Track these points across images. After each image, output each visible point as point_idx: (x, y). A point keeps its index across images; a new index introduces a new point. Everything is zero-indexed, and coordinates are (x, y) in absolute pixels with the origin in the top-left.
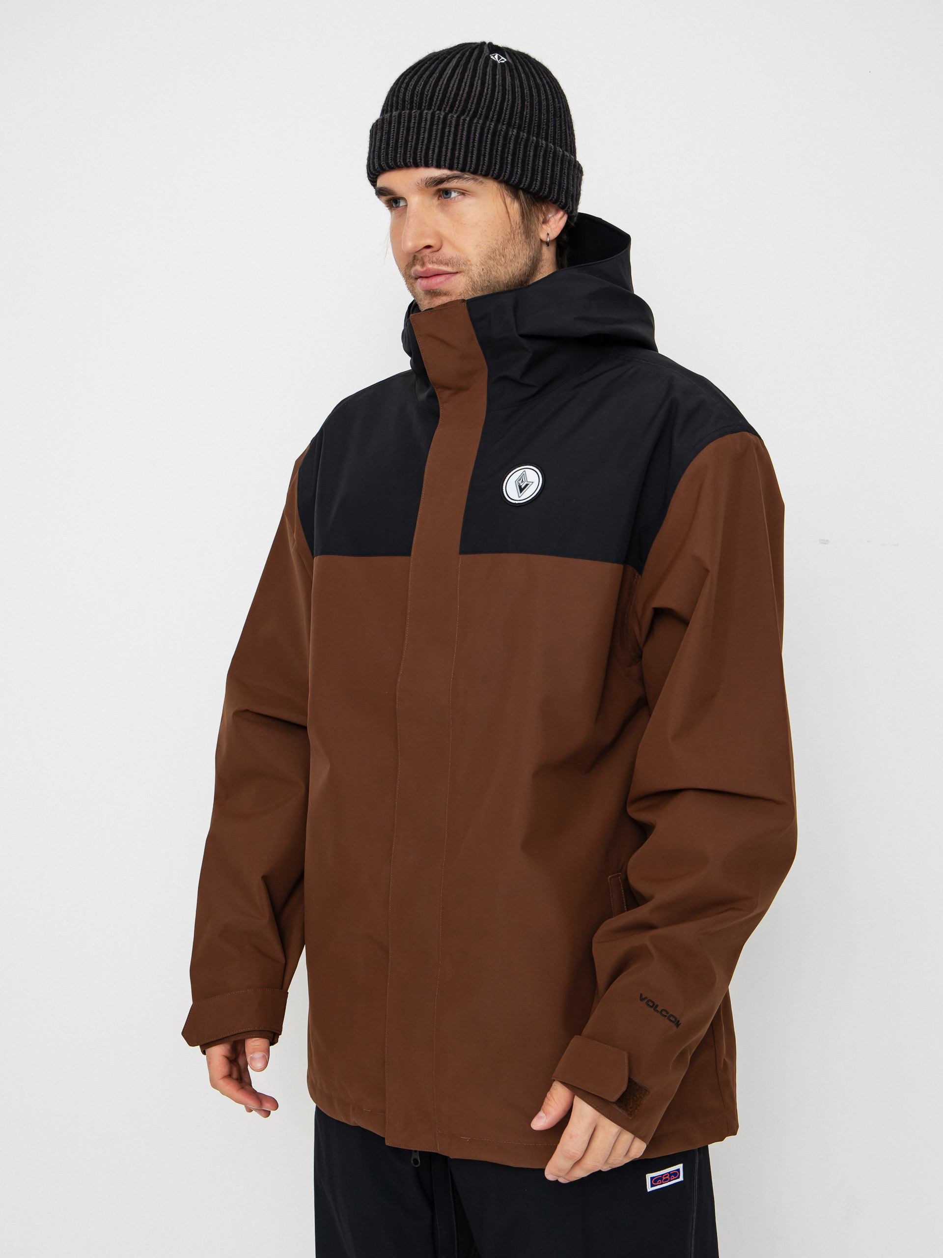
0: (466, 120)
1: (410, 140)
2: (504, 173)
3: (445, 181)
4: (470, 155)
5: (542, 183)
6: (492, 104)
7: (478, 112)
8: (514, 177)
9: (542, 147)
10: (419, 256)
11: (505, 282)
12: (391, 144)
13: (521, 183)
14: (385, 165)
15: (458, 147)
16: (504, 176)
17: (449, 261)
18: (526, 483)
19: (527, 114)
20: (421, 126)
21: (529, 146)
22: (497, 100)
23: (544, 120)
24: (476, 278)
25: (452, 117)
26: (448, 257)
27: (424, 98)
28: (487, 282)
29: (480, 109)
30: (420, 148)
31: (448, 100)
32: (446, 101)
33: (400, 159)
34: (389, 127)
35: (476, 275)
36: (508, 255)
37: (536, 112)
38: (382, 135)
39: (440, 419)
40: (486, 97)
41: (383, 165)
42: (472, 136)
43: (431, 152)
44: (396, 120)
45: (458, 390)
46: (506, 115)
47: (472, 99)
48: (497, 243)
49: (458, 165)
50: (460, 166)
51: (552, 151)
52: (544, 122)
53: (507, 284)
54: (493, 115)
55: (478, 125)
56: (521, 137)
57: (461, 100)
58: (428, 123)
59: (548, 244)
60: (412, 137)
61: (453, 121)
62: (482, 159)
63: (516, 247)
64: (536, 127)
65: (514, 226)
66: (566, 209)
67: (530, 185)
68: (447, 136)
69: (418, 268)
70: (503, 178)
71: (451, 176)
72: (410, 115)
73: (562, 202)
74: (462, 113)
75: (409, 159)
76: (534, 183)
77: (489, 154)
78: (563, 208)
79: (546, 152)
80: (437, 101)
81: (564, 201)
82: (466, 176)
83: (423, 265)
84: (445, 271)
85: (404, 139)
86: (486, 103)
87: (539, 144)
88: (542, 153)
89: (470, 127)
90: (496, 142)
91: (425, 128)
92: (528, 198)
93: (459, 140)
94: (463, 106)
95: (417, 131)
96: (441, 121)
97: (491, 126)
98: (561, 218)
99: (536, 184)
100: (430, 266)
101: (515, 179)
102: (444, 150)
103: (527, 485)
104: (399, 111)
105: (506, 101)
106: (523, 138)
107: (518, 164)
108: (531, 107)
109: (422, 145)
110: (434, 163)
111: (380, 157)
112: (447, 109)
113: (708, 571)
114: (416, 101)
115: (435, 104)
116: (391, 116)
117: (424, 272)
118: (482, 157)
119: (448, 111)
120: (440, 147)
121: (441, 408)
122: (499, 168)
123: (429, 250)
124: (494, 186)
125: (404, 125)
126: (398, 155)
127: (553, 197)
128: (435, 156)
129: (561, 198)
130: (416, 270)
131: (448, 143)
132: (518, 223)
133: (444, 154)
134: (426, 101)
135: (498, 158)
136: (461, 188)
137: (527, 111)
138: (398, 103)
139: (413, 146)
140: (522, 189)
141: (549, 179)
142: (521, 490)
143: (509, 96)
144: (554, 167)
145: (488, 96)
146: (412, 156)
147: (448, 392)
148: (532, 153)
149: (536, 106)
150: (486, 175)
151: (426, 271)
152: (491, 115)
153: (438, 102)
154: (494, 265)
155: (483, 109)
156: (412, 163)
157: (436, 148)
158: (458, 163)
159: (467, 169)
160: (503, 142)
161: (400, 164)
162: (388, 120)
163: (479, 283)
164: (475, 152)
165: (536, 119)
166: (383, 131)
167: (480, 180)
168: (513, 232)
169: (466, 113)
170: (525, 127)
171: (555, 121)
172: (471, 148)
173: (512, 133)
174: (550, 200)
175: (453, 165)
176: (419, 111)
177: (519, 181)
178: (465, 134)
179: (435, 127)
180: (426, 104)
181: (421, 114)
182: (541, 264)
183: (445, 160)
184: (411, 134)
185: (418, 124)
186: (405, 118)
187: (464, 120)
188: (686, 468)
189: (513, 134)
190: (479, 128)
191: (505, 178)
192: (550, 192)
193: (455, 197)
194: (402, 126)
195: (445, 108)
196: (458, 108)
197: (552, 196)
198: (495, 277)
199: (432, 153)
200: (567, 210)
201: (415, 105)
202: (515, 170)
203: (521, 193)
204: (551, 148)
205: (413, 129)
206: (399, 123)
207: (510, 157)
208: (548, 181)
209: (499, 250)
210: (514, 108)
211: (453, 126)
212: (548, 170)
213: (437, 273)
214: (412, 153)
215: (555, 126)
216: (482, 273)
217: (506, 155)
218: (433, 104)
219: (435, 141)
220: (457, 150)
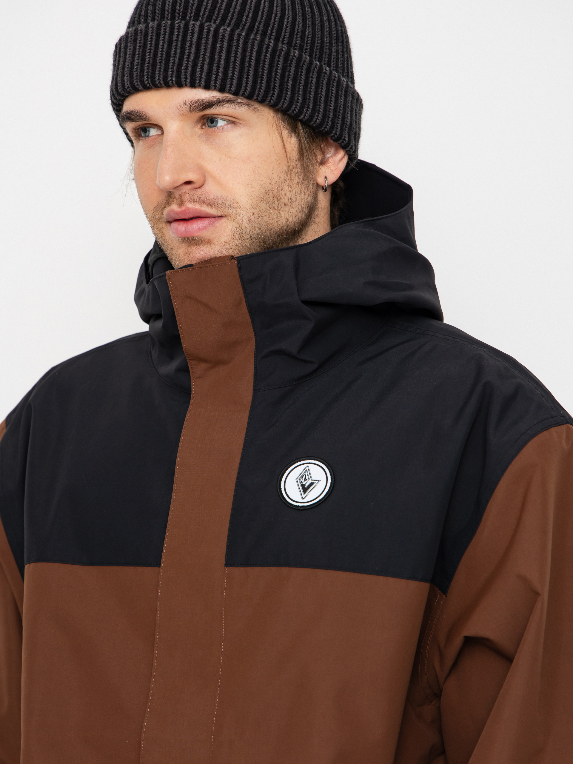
0: (242, 35)
1: (172, 55)
2: (283, 101)
3: (214, 105)
4: (245, 76)
5: (325, 116)
6: (271, 19)
7: (254, 27)
8: (294, 106)
9: (326, 73)
10: (177, 194)
11: (277, 229)
12: (147, 60)
13: (301, 114)
14: (139, 83)
15: (231, 66)
16: (283, 104)
17: (213, 201)
18: (310, 481)
19: (309, 35)
20: (186, 40)
21: (312, 71)
22: (276, 15)
23: (327, 43)
24: (245, 224)
25: (225, 30)
26: (212, 196)
27: (190, 8)
28: (257, 229)
29: (257, 24)
30: (185, 65)
31: (219, 12)
32: (216, 12)
33: (159, 76)
34: (144, 39)
35: (245, 220)
36: (282, 197)
37: (318, 34)
38: (135, 49)
39: (192, 398)
40: (264, 11)
41: (136, 84)
42: (248, 54)
43: (198, 70)
44: (154, 32)
45: (217, 363)
46: (286, 33)
47: (247, 12)
48: (271, 183)
49: (231, 87)
50: (234, 88)
51: (336, 79)
52: (327, 46)
53: (278, 231)
54: (272, 32)
55: (256, 41)
56: (304, 59)
57: (234, 12)
58: (196, 36)
59: (325, 189)
60: (175, 52)
61: (226, 35)
62: (259, 81)
63: (293, 189)
64: (318, 50)
65: (291, 164)
66: (348, 149)
67: (312, 116)
68: (219, 52)
69: (175, 207)
70: (282, 106)
71: (222, 99)
72: (172, 26)
73: (345, 140)
74: (237, 26)
75: (171, 77)
76: (316, 114)
77: (267, 77)
78: (344, 147)
79: (329, 80)
80: (205, 11)
81: (347, 139)
82: (239, 100)
83: (181, 203)
84: (207, 213)
85: (164, 53)
86: (263, 18)
87: (323, 70)
88: (325, 81)
89: (245, 43)
90: (276, 62)
91: (191, 41)
92: (307, 131)
93: (232, 58)
94: (237, 19)
95: (181, 45)
96: (211, 35)
97: (271, 44)
98: (341, 160)
99: (318, 116)
100: (190, 205)
101: (295, 109)
102: (215, 68)
103: (312, 484)
104: (156, 22)
105: (286, 17)
106: (305, 61)
107: (299, 91)
108: (312, 27)
109: (188, 61)
110: (203, 83)
111: (133, 74)
112: (218, 21)
113: (537, 594)
114: (179, 10)
115: (204, 14)
116: (147, 27)
117: (182, 212)
118: (259, 79)
119: (219, 23)
120: (211, 64)
121: (193, 384)
122: (278, 94)
123: (189, 187)
124: (269, 116)
125: (164, 37)
126: (157, 72)
127: (336, 134)
128: (204, 74)
129: (344, 135)
130: (172, 211)
131: (219, 61)
132: (294, 161)
133: (215, 73)
134: (192, 10)
135: (278, 82)
136: (233, 115)
137: (308, 31)
138: (155, 13)
139: (176, 62)
140: (301, 121)
141: (332, 111)
142: (305, 489)
143: (289, 12)
144: (338, 98)
145: (266, 10)
146: (175, 74)
147: (204, 366)
148: (314, 80)
149: (318, 27)
150: (262, 102)
151: (185, 210)
152: (269, 32)
153: (207, 13)
154: (266, 209)
155: (260, 24)
156: (174, 82)
157: (205, 66)
158: (231, 84)
159: (241, 92)
160: (283, 64)
161: (159, 82)
162: (143, 31)
163: (248, 230)
164: (252, 73)
165: (319, 41)
166: (136, 45)
167: (255, 106)
168: (290, 170)
169: (240, 28)
170: (307, 49)
171: (338, 46)
172: (246, 68)
173: (294, 54)
174: (332, 137)
175: (225, 86)
176: (183, 22)
177: (299, 110)
178: (240, 50)
179: (203, 41)
180: (192, 15)
181: (186, 26)
182: (316, 212)
183: (216, 80)
184: (173, 48)
185: (183, 37)
186: (165, 29)
187: (240, 35)
188: (507, 466)
189: (295, 56)
190: (256, 45)
191: (284, 107)
192: (332, 127)
193: (223, 126)
194: (161, 38)
195: (215, 20)
196: (231, 21)
197: (334, 132)
198: (267, 224)
199: (200, 71)
200: (349, 151)
201: (177, 15)
202: (296, 98)
203: (300, 125)
204: (335, 76)
205: (177, 43)
206: (158, 35)
207: (290, 82)
208: (331, 114)
209: (272, 191)
210: (295, 26)
211: (226, 41)
212: (331, 101)
213: (197, 215)
214: (175, 71)
215: (337, 52)
216: (252, 218)
217: (286, 79)
218: (201, 14)
219: (204, 58)
220: (231, 69)
